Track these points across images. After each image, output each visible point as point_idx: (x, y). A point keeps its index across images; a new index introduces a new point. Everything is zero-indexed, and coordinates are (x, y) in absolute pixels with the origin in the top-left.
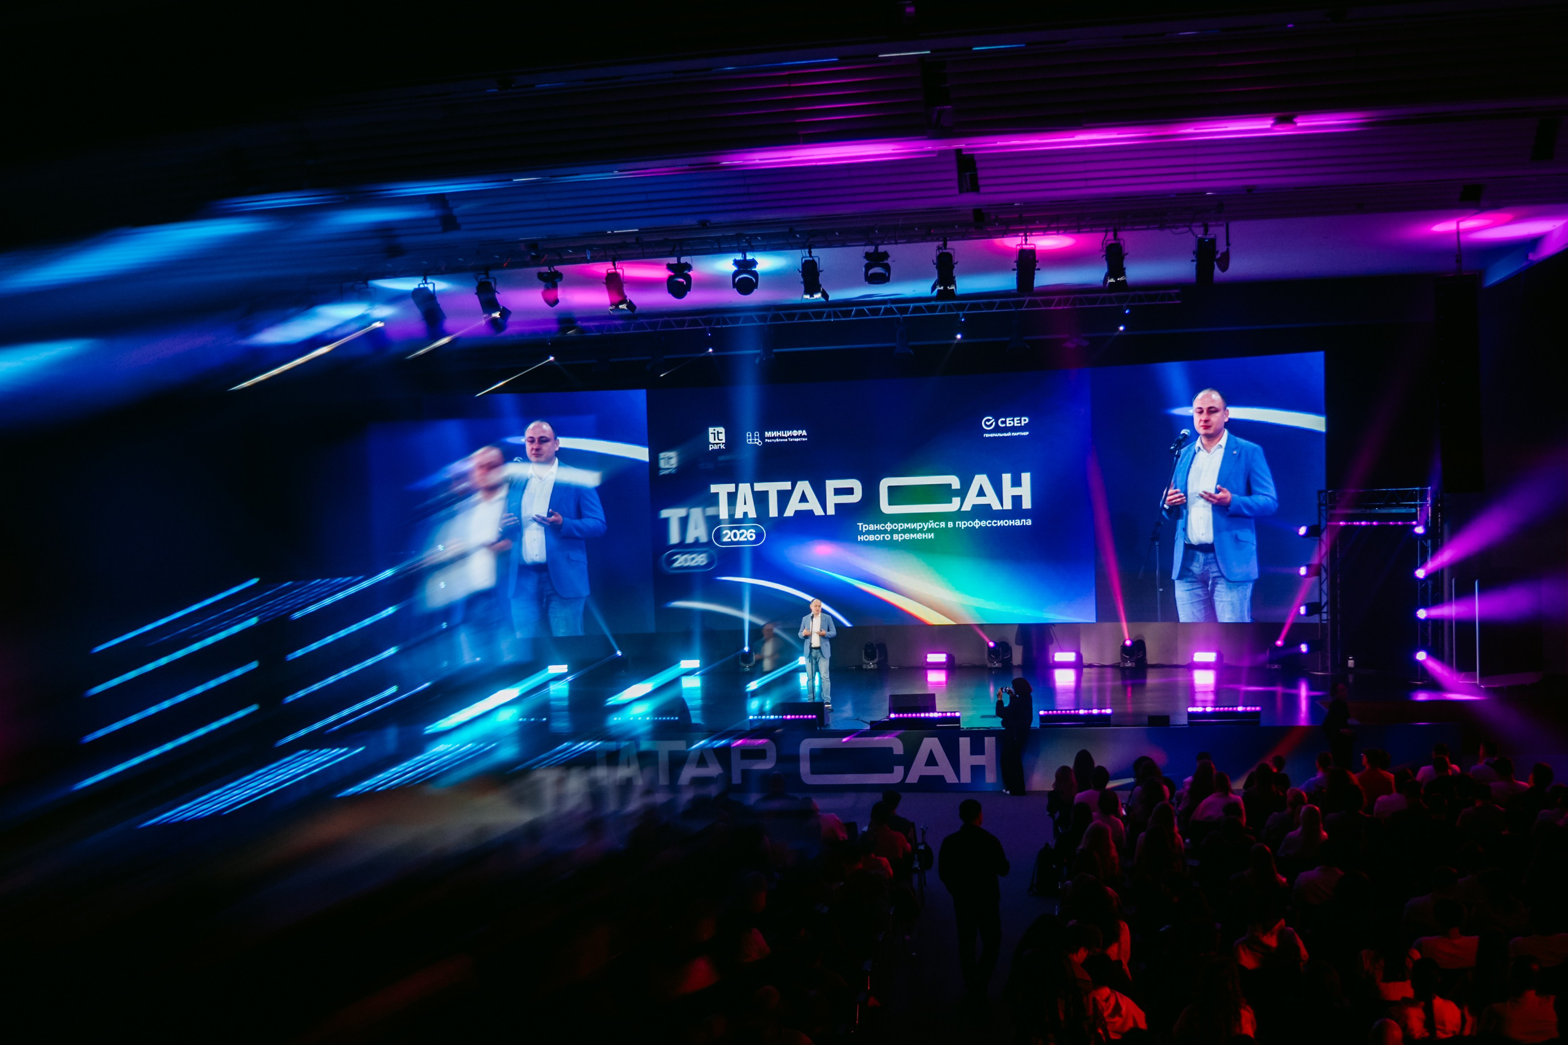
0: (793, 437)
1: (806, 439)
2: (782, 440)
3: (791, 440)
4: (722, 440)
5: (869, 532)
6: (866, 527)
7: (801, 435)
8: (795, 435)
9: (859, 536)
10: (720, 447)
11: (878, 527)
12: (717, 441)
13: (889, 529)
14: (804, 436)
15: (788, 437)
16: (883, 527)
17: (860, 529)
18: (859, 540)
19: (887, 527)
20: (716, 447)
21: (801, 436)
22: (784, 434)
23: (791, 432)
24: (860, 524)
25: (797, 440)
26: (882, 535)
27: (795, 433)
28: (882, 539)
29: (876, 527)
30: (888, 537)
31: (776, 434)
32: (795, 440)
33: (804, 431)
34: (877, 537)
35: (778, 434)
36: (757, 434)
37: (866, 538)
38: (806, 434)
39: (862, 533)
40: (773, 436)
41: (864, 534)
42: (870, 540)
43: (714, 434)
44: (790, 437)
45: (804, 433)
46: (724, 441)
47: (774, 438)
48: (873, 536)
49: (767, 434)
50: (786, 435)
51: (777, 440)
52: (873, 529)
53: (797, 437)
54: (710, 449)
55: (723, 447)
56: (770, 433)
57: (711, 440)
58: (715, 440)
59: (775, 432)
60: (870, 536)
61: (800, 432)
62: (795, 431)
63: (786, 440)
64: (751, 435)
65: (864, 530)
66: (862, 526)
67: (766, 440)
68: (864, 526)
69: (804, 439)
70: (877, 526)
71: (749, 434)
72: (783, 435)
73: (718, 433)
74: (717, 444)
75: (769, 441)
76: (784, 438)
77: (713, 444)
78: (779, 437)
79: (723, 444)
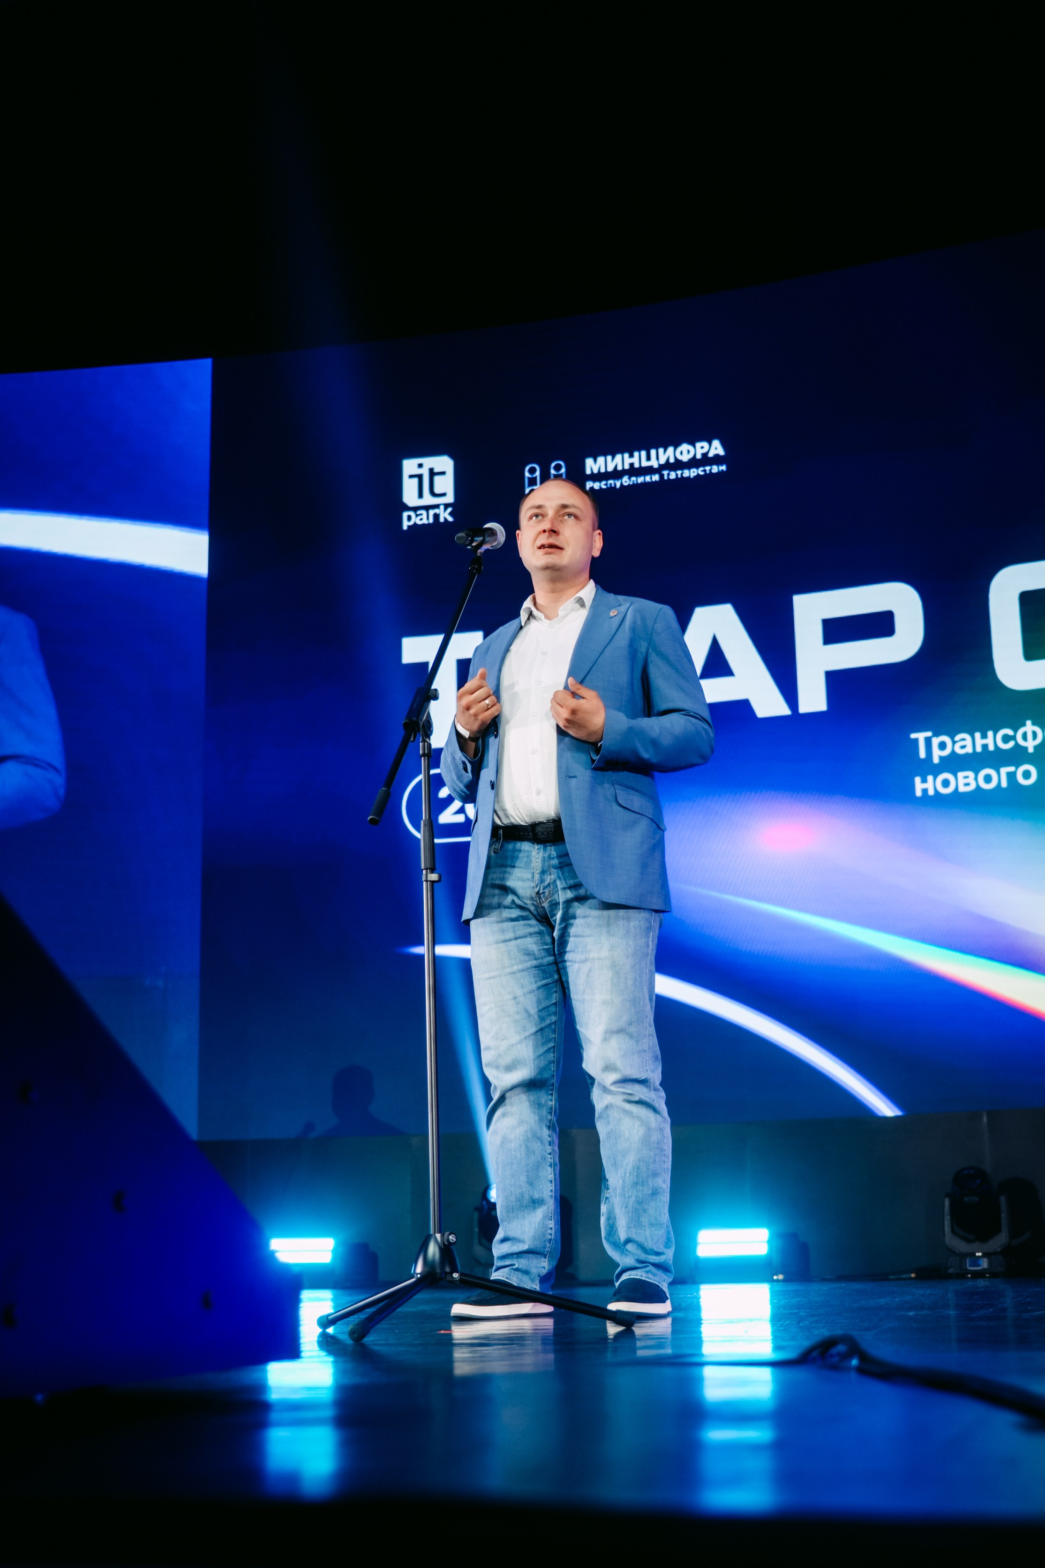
0: (678, 465)
1: (723, 468)
2: (641, 480)
3: (673, 476)
4: (444, 495)
5: (954, 763)
6: (942, 746)
7: (705, 455)
8: (685, 458)
9: (918, 780)
10: (436, 516)
11: (989, 741)
12: (428, 500)
13: (1030, 745)
14: (717, 460)
15: (662, 467)
16: (1006, 739)
17: (922, 754)
18: (919, 793)
19: (1025, 737)
20: (424, 519)
21: (706, 460)
22: (648, 458)
23: (671, 449)
24: (921, 737)
25: (693, 473)
26: (1004, 771)
27: (685, 452)
28: (1004, 784)
29: (979, 742)
30: (1027, 775)
31: (621, 461)
32: (686, 473)
33: (716, 443)
34: (988, 779)
35: (628, 460)
36: (558, 468)
37: (946, 783)
38: (721, 452)
39: (928, 768)
40: (610, 468)
41: (936, 771)
42: (962, 789)
43: (420, 477)
44: (668, 466)
45: (717, 448)
46: (450, 498)
47: (617, 474)
48: (971, 774)
49: (592, 465)
50: (654, 463)
51: (626, 481)
52: (969, 749)
53: (694, 463)
54: (406, 525)
55: (445, 515)
56: (601, 460)
57: (410, 495)
58: (421, 495)
59: (618, 457)
60: (961, 775)
61: (701, 448)
62: (685, 447)
63: (656, 478)
64: (538, 474)
65: (937, 755)
66: (928, 741)
67: (589, 485)
68: (935, 741)
69: (715, 469)
70: (984, 736)
71: (532, 471)
72: (645, 464)
73: (432, 473)
74: (427, 508)
75: (596, 486)
76: (650, 470)
77: (415, 509)
78: (633, 471)
79: (446, 506)
